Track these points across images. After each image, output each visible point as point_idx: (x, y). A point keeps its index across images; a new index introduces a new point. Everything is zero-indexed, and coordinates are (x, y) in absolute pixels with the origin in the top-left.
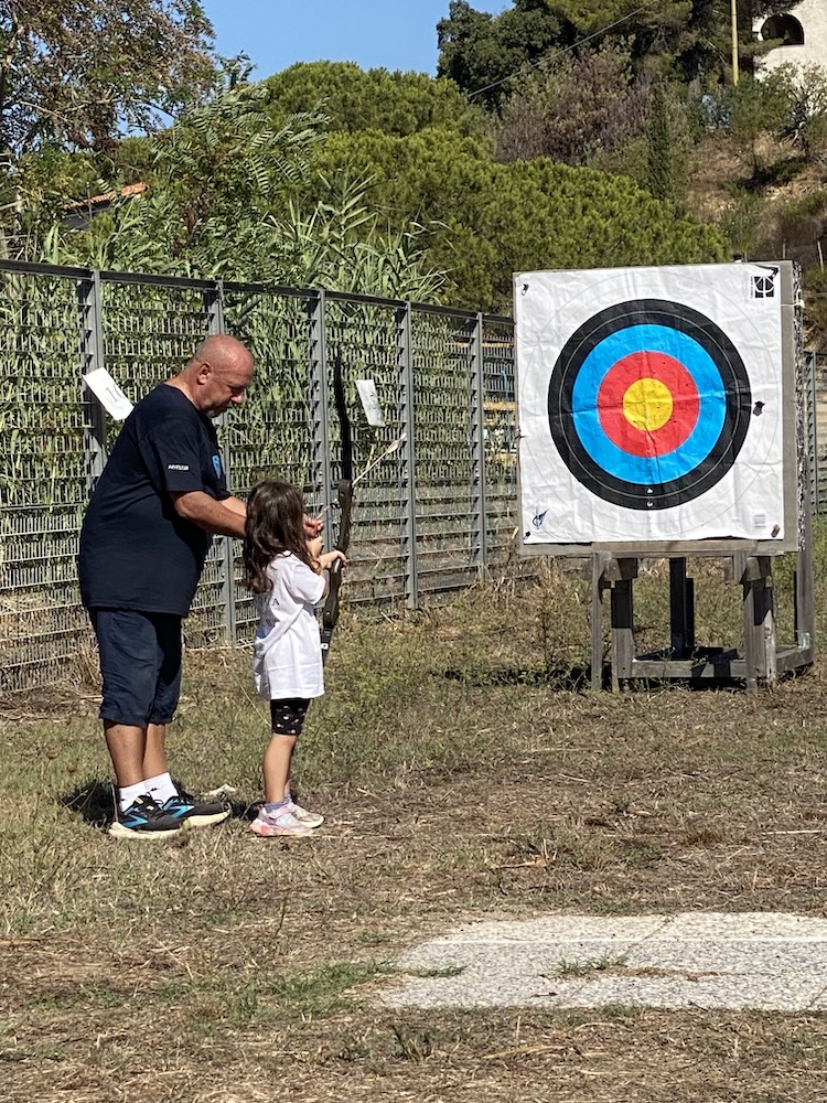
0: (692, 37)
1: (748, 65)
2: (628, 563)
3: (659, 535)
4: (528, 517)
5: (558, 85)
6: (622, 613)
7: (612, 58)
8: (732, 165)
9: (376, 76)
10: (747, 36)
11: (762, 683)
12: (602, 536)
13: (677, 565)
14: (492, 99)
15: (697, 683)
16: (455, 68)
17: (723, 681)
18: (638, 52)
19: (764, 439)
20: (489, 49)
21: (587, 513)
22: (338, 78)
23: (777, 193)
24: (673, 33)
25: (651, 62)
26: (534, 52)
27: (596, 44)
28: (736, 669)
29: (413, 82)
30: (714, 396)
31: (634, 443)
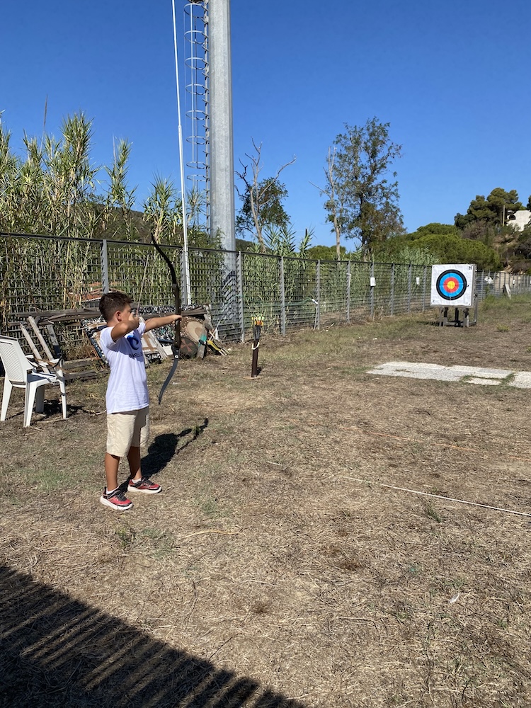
0: (497, 218)
1: (505, 223)
2: (447, 308)
3: (452, 304)
4: (432, 301)
5: (473, 226)
6: (445, 315)
7: (482, 222)
8: (501, 239)
9: (443, 225)
10: (506, 218)
11: (466, 327)
12: (443, 304)
13: (456, 309)
14: (462, 229)
15: (455, 326)
16: (457, 224)
17: (459, 326)
18: (487, 221)
19: (469, 291)
20: (462, 221)
21: (441, 300)
22: (437, 225)
23: (508, 244)
24: (493, 218)
25: (489, 223)
26: (470, 221)
27: (480, 220)
28: (462, 324)
29: (449, 226)
30: (461, 284)
31: (449, 291)
